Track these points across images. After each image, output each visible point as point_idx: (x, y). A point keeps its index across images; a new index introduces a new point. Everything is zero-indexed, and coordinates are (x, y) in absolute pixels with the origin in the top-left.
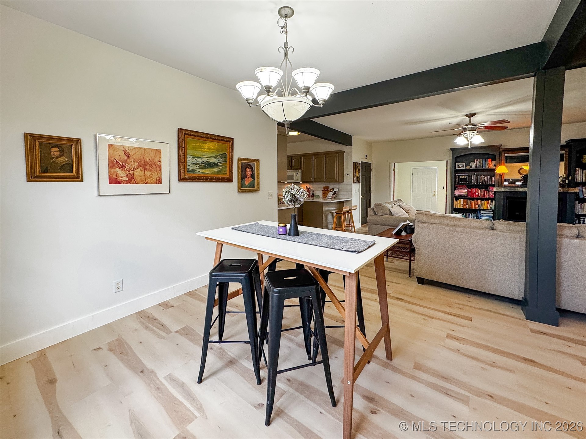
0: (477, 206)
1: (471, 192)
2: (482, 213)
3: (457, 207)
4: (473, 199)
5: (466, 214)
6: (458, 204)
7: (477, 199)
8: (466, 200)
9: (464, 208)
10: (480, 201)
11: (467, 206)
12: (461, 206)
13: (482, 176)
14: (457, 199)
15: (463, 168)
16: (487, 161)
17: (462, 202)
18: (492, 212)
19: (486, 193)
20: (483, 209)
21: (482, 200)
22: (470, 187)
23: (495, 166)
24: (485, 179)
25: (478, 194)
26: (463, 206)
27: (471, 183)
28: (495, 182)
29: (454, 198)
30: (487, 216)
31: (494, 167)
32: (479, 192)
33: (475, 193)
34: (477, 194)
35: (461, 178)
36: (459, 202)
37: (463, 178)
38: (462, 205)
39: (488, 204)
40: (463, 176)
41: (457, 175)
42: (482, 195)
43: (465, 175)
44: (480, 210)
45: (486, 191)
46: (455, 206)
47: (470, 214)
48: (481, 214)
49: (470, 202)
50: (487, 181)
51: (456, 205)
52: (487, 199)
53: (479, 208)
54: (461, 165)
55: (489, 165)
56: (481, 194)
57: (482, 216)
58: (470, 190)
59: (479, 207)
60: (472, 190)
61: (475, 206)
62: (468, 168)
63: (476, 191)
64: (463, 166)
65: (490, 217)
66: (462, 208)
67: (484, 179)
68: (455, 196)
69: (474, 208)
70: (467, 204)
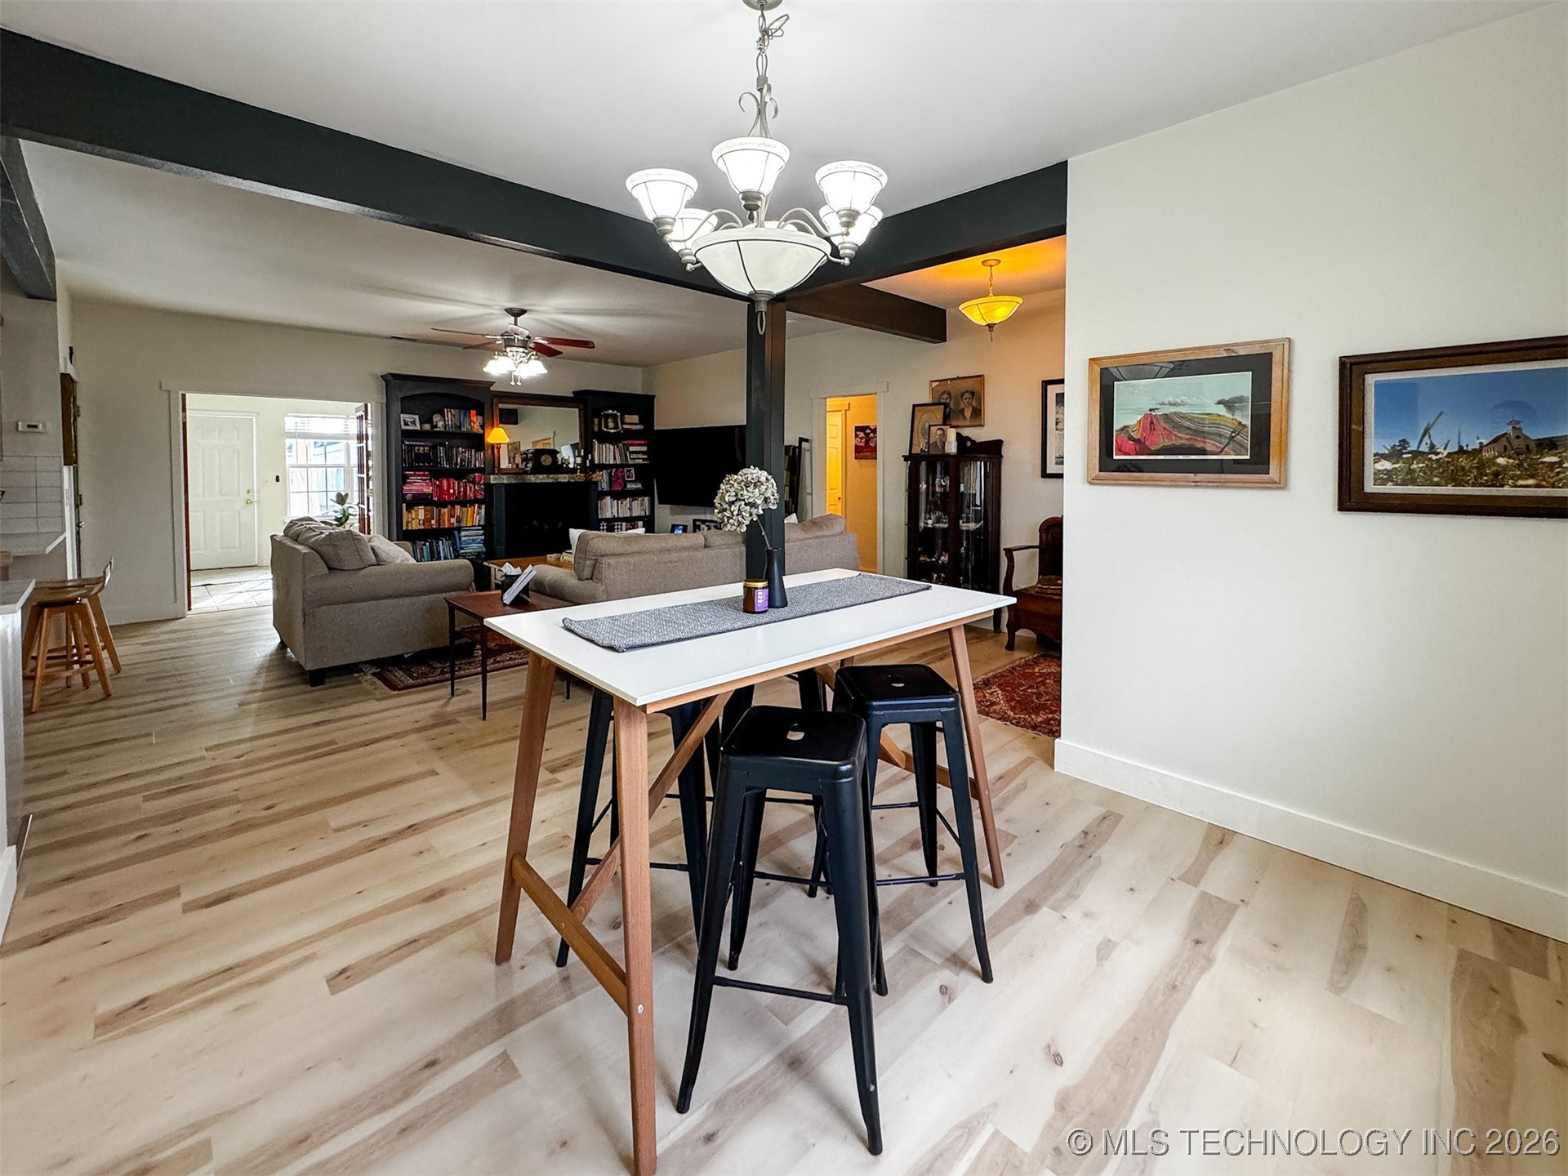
0: (453, 520)
1: (441, 486)
2: (465, 536)
3: (410, 528)
4: (444, 505)
5: (430, 543)
6: (413, 519)
7: (453, 504)
8: (429, 508)
9: (427, 527)
10: (459, 507)
11: (433, 522)
12: (419, 524)
13: (460, 449)
14: (410, 508)
15: (416, 428)
16: (467, 415)
17: (421, 512)
18: (482, 532)
19: (468, 488)
20: (465, 525)
21: (463, 504)
22: (437, 474)
23: (483, 427)
24: (467, 455)
25: (454, 491)
26: (423, 524)
27: (439, 465)
28: (484, 463)
29: (404, 505)
30: (473, 541)
31: (481, 431)
32: (454, 487)
33: (449, 488)
34: (452, 491)
35: (416, 451)
36: (415, 515)
37: (421, 452)
38: (421, 522)
39: (473, 512)
40: (422, 448)
41: (407, 445)
42: (462, 494)
43: (427, 446)
44: (459, 529)
45: (468, 484)
46: (407, 526)
47: (440, 542)
48: (463, 539)
49: (440, 511)
50: (469, 460)
51: (408, 523)
52: (472, 503)
53: (457, 524)
54: (409, 420)
55: (472, 424)
56: (459, 492)
57: (465, 541)
58: (438, 483)
59: (457, 522)
60: (441, 483)
61: (449, 521)
62: (427, 427)
63: (449, 484)
64: (414, 423)
65: (480, 543)
66: (422, 527)
67: (465, 455)
68: (405, 501)
69: (446, 527)
70: (433, 519)
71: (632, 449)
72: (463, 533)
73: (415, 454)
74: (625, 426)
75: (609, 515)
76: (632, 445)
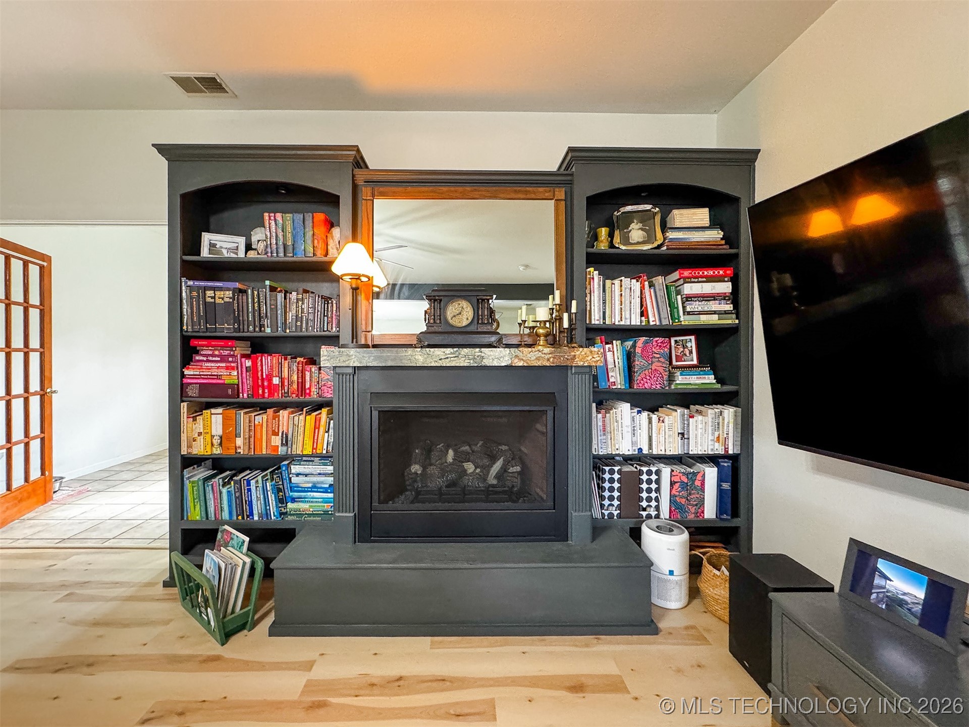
0: (276, 441)
1: (255, 371)
2: (298, 475)
3: (195, 451)
4: (263, 407)
6: (200, 434)
7: (277, 407)
8: (232, 412)
10: (287, 413)
11: (239, 442)
12: (212, 445)
13: (294, 294)
14: (196, 409)
16: (309, 223)
17: (216, 420)
18: (331, 468)
19: (308, 374)
20: (299, 452)
21: (298, 407)
22: (248, 345)
24: (305, 306)
25: (281, 380)
26: (221, 444)
27: (251, 328)
28: (338, 325)
29: (184, 406)
30: (315, 488)
33: (270, 377)
34: (276, 381)
35: (209, 300)
36: (204, 429)
37: (216, 299)
38: (216, 441)
39: (317, 427)
40: (218, 292)
41: (193, 290)
42: (295, 386)
43: (228, 289)
44: (289, 460)
45: (308, 367)
46: (190, 445)
47: (251, 484)
48: (293, 480)
49: (252, 420)
50: (311, 317)
51: (191, 440)
52: (314, 407)
53: (285, 448)
55: (316, 241)
56: (290, 383)
57: (297, 487)
58: (248, 363)
59: (282, 444)
60: (254, 364)
61: (269, 440)
63: (270, 368)
67: (300, 309)
68: (185, 397)
69: (264, 452)
70: (237, 435)
71: (689, 289)
72: (295, 469)
73: (205, 303)
74: (671, 235)
75: (625, 448)
76: (687, 280)
